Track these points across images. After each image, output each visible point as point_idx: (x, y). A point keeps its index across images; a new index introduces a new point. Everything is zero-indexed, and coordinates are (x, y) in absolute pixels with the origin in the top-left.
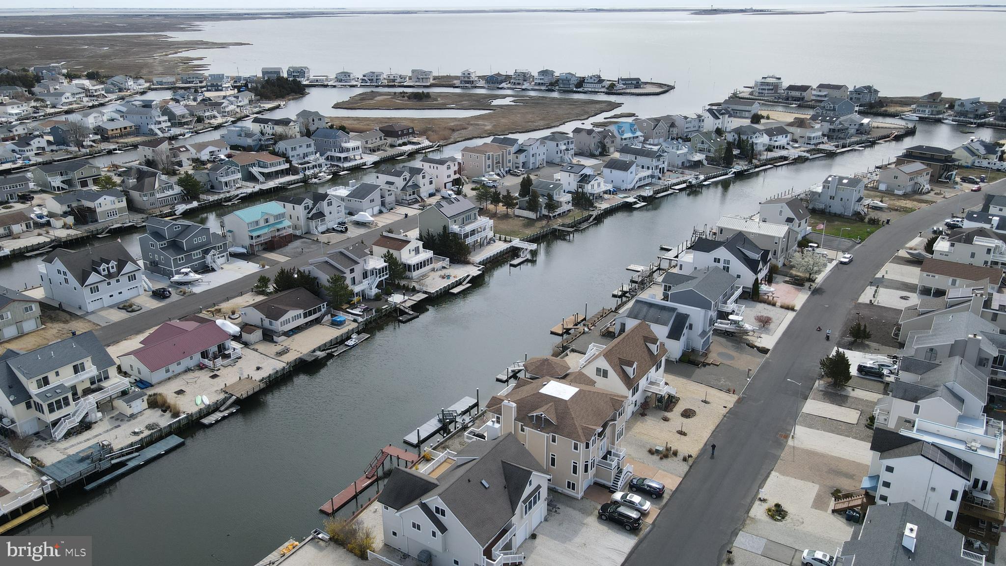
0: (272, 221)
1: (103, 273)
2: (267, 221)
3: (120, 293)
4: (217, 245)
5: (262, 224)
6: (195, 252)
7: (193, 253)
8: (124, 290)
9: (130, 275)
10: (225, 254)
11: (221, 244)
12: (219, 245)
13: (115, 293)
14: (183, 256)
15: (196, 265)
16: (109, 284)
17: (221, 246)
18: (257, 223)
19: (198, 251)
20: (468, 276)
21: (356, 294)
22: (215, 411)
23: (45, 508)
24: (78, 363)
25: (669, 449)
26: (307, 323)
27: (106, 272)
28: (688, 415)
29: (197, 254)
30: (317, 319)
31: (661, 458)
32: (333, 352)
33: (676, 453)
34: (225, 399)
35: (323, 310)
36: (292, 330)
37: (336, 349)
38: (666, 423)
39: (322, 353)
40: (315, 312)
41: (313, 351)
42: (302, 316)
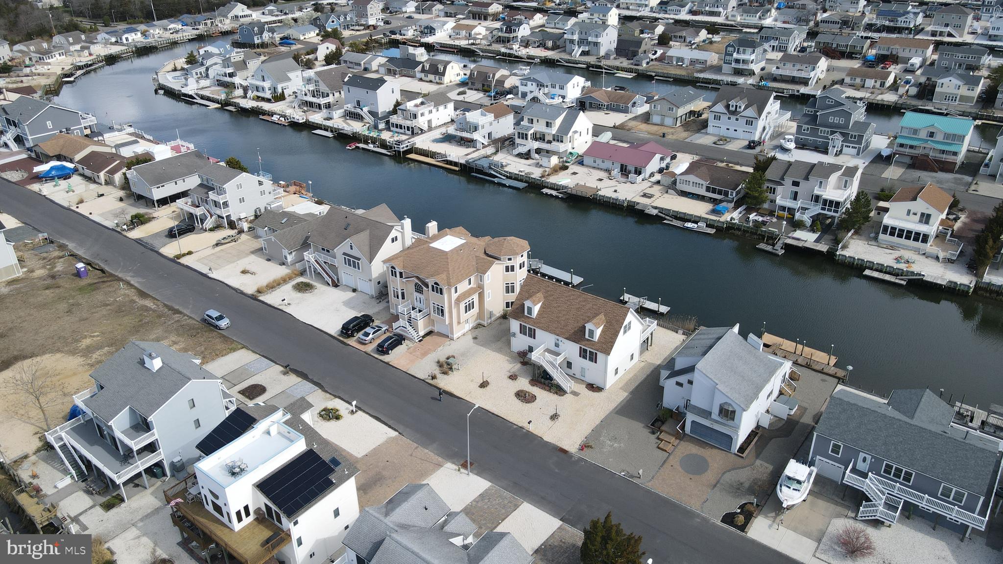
0: (939, 137)
1: (731, 108)
2: (932, 134)
3: (736, 130)
4: (851, 133)
5: (923, 135)
6: (823, 129)
7: (821, 128)
8: (740, 130)
9: (748, 119)
10: (857, 146)
11: (857, 134)
12: (854, 134)
13: (732, 129)
14: (809, 127)
15: (820, 142)
16: (729, 118)
17: (855, 136)
18: (915, 131)
19: (827, 129)
20: (920, 275)
21: (783, 208)
22: (557, 190)
23: (457, 169)
24: (549, 121)
25: (451, 369)
26: (711, 198)
27: (733, 109)
28: (522, 396)
29: (825, 131)
30: (721, 201)
31: (438, 362)
32: (665, 219)
33: (445, 373)
34: (566, 187)
35: (729, 196)
36: (693, 194)
37: (671, 219)
38: (506, 376)
39: (654, 212)
40: (720, 193)
41: (656, 208)
42: (704, 188)
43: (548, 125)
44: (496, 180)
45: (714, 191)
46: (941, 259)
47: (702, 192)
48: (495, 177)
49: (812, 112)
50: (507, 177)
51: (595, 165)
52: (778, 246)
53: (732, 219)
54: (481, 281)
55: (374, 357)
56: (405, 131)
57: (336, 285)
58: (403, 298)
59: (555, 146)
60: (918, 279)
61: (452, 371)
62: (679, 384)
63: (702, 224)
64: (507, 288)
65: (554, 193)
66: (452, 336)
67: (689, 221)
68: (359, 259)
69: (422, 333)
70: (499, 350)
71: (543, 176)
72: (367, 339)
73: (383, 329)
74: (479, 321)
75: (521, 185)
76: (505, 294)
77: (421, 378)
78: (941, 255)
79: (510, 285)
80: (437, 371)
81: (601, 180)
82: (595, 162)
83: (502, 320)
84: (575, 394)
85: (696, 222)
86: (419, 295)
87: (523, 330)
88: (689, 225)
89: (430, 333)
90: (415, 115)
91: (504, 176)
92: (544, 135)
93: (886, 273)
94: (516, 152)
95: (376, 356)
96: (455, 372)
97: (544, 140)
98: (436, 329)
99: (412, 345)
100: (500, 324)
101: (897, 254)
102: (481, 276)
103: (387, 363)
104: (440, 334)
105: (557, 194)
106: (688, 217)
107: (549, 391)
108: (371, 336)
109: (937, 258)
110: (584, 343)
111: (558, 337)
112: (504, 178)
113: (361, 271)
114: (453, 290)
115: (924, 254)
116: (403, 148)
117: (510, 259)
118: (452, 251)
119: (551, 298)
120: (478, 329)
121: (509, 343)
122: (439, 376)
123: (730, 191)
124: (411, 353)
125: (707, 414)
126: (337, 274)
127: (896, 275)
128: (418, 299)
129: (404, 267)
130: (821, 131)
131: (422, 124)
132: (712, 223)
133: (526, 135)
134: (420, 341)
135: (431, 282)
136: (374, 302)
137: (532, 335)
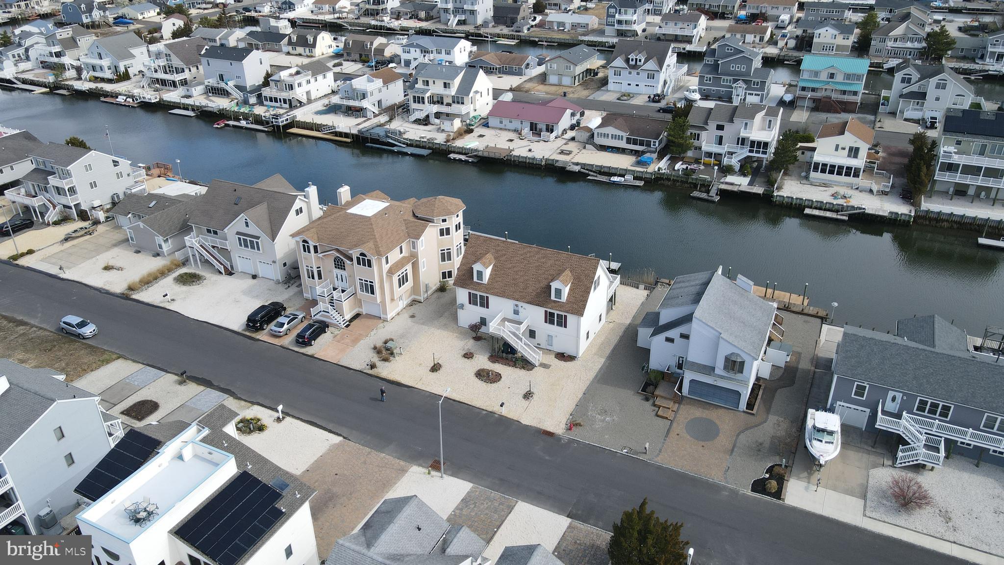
0: (839, 78)
1: (631, 62)
2: (832, 76)
3: (637, 85)
4: (754, 80)
5: (824, 77)
6: (726, 78)
7: (723, 77)
8: (642, 85)
9: (650, 72)
10: (760, 93)
11: (759, 80)
12: (756, 80)
13: (633, 84)
14: (711, 76)
15: (723, 92)
16: (630, 73)
17: (758, 82)
18: (817, 74)
19: (729, 78)
20: (860, 208)
21: (709, 155)
22: (465, 154)
23: (349, 140)
24: (447, 82)
25: (392, 354)
26: (632, 150)
27: (633, 63)
28: (483, 375)
29: (727, 80)
30: (643, 152)
31: (375, 348)
32: (589, 175)
33: (386, 360)
34: (476, 150)
35: (652, 146)
36: (612, 148)
37: (595, 174)
38: (460, 356)
39: (577, 168)
40: (641, 144)
41: (577, 164)
42: (625, 139)
43: (446, 85)
44: (395, 149)
45: (635, 142)
46: (875, 192)
47: (623, 144)
48: (394, 145)
49: (711, 61)
50: (407, 145)
51: (502, 126)
52: (713, 192)
53: (659, 169)
54: (414, 248)
55: (294, 351)
56: (281, 105)
57: (230, 273)
58: (320, 277)
59: (455, 108)
60: (859, 213)
61: (394, 357)
62: (669, 340)
63: (629, 177)
64: (443, 254)
65: (463, 157)
66: (385, 316)
67: (615, 175)
68: (258, 238)
69: (348, 317)
70: (445, 327)
71: (448, 141)
72: (282, 330)
73: (300, 317)
74: (413, 297)
75: (425, 152)
76: (441, 263)
77: (358, 369)
78: (875, 188)
79: (446, 251)
80: (375, 359)
81: (511, 140)
82: (501, 122)
83: (440, 293)
84: (545, 366)
85: (623, 176)
86: (339, 272)
87: (472, 300)
88: (615, 179)
89: (357, 316)
90: (292, 85)
91: (404, 144)
92: (442, 98)
93: (825, 210)
94: (413, 118)
95: (296, 349)
96: (397, 358)
97: (442, 103)
98: (364, 311)
99: (339, 332)
100: (439, 298)
101: (832, 190)
102: (413, 243)
103: (312, 356)
104: (369, 316)
105: (467, 158)
106: (613, 171)
107: (515, 366)
108: (286, 326)
109: (871, 191)
110: (550, 306)
111: (517, 303)
112: (405, 146)
113: (261, 252)
114: (384, 260)
115: (857, 189)
116: (282, 121)
117: (444, 221)
118: (375, 215)
119: (504, 258)
120: (414, 306)
121: (455, 318)
122: (379, 364)
123: (652, 140)
124: (339, 342)
125: (710, 370)
126: (230, 260)
127: (837, 211)
128: (339, 277)
129: (319, 240)
130: (724, 79)
131: (300, 95)
132: (639, 175)
133: (423, 98)
134: (347, 326)
135: (355, 253)
136: (281, 288)
137: (485, 303)
